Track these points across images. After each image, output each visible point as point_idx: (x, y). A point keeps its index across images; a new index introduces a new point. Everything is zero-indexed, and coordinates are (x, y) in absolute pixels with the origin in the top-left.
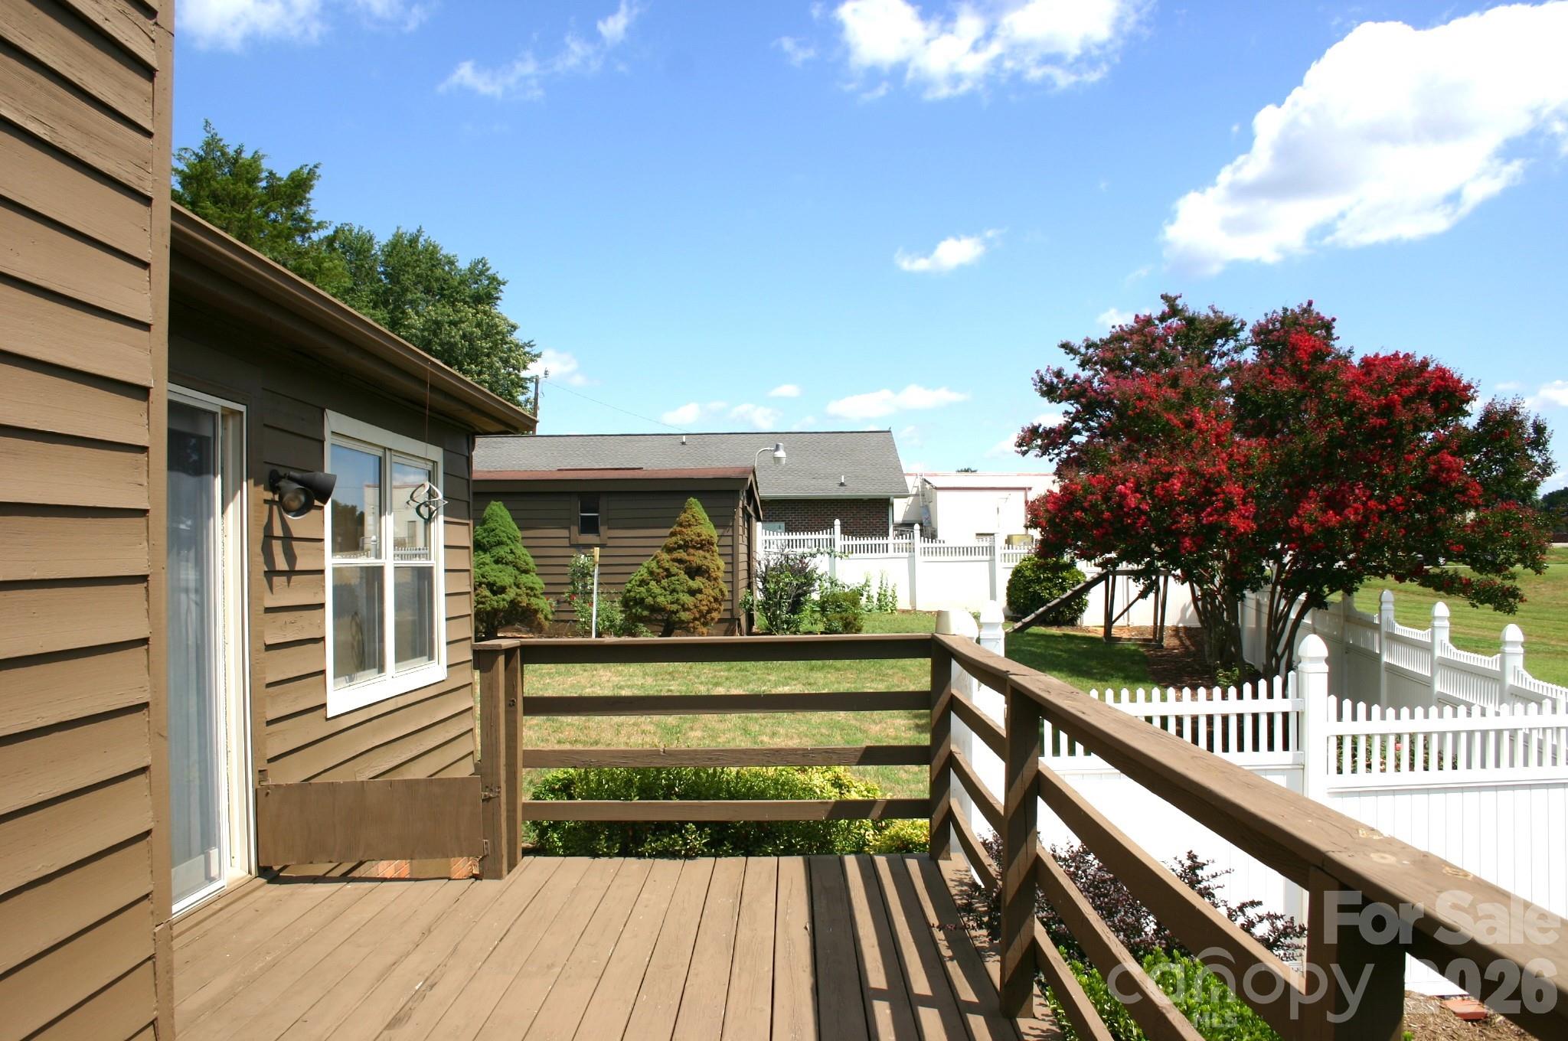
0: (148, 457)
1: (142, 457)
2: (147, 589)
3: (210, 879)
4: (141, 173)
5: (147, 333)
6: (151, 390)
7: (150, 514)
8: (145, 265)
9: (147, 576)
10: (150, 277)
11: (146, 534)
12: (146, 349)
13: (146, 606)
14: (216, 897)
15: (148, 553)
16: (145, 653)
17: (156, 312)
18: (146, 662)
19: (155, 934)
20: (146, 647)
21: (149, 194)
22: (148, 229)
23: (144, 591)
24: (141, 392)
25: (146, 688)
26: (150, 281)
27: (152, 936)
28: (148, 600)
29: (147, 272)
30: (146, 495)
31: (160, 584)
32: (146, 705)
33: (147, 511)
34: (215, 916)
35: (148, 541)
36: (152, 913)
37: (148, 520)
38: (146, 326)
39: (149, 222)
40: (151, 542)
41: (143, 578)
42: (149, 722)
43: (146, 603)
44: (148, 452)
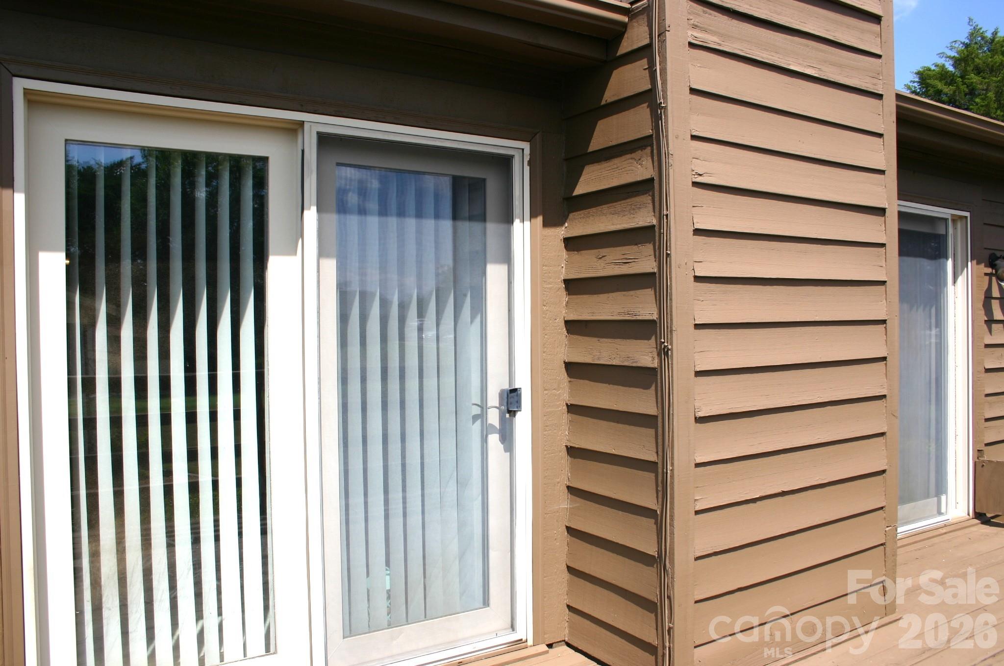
0: (885, 249)
1: (883, 250)
2: (886, 328)
3: (940, 513)
4: (875, 81)
5: (883, 176)
6: (886, 210)
7: (887, 283)
8: (880, 135)
9: (886, 320)
10: (883, 142)
11: (885, 296)
12: (882, 186)
13: (885, 338)
14: (943, 525)
15: (886, 307)
16: (884, 366)
17: (888, 163)
18: (885, 372)
19: (886, 531)
20: (885, 362)
21: (880, 93)
22: (881, 113)
23: (884, 329)
24: (880, 211)
25: (885, 387)
26: (883, 145)
27: (884, 532)
28: (886, 335)
29: (882, 139)
30: (884, 272)
31: (894, 324)
32: (884, 396)
33: (886, 282)
34: (942, 536)
35: (886, 300)
36: (885, 519)
37: (886, 287)
38: (882, 172)
39: (881, 109)
40: (888, 300)
41: (884, 322)
42: (886, 406)
43: (885, 336)
44: (885, 247)
